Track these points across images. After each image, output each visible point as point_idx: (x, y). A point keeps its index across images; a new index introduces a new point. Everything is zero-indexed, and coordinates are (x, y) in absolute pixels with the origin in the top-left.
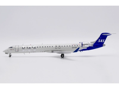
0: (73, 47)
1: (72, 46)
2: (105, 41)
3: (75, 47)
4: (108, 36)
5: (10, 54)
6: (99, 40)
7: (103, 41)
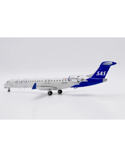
0: (63, 82)
1: (63, 80)
2: (106, 73)
3: (66, 82)
4: (111, 66)
5: (9, 88)
6: (98, 73)
7: (103, 74)
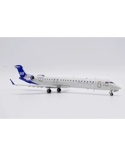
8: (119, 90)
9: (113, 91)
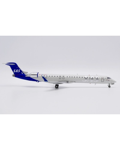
8: (115, 83)
9: (110, 84)
